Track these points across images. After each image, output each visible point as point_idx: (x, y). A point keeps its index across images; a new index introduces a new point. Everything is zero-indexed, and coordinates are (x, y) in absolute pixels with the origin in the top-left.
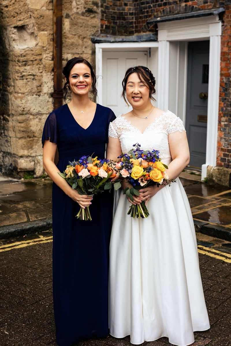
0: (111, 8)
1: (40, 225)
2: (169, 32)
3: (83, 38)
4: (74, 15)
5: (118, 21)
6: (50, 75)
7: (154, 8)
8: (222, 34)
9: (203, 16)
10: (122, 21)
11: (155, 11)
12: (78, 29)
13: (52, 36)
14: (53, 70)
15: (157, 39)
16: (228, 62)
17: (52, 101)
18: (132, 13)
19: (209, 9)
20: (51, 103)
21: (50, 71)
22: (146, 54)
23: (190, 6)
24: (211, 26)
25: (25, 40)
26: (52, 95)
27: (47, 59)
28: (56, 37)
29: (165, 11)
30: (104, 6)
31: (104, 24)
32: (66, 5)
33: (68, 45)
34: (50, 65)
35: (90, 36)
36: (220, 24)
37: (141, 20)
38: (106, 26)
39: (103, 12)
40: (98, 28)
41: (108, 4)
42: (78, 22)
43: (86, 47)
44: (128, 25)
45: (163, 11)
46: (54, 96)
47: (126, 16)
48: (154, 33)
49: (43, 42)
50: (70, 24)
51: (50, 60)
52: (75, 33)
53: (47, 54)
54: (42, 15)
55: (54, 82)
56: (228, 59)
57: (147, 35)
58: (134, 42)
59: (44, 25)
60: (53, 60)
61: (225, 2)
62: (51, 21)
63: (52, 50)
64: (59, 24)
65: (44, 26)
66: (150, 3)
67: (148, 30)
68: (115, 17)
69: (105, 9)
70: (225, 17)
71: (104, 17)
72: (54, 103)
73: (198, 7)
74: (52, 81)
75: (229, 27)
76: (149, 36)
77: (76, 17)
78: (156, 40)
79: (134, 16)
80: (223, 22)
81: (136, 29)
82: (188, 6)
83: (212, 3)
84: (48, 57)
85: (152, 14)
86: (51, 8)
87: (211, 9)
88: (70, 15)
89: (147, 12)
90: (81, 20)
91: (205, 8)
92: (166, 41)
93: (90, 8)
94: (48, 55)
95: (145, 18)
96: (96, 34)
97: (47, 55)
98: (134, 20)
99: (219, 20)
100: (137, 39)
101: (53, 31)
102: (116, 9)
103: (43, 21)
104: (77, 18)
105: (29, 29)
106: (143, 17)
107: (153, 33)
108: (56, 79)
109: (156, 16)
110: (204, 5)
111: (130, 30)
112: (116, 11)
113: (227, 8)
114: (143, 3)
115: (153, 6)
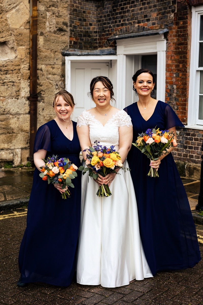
0: (78, 27)
1: (15, 203)
2: (125, 47)
3: (55, 51)
4: (47, 33)
5: (84, 38)
6: (27, 82)
7: (114, 27)
8: (167, 49)
9: (151, 35)
10: (88, 38)
11: (114, 30)
12: (50, 44)
13: (29, 50)
14: (29, 78)
15: (116, 53)
16: (172, 72)
17: (29, 104)
18: (96, 31)
19: (156, 30)
20: (27, 105)
21: (27, 79)
22: (108, 65)
23: (142, 26)
24: (158, 43)
25: (6, 53)
26: (28, 98)
27: (24, 69)
28: (32, 51)
29: (122, 30)
30: (72, 26)
31: (72, 40)
32: (41, 25)
33: (42, 57)
34: (27, 74)
35: (60, 50)
36: (165, 42)
37: (103, 37)
38: (74, 42)
39: (71, 31)
40: (68, 44)
41: (76, 24)
42: (50, 39)
43: (57, 59)
44: (92, 41)
45: (121, 30)
46: (30, 100)
47: (91, 34)
48: (114, 48)
49: (22, 54)
50: (44, 41)
51: (27, 70)
52: (48, 48)
53: (25, 64)
54: (21, 33)
55: (30, 87)
56: (172, 70)
57: (108, 50)
58: (97, 55)
59: (22, 41)
60: (29, 69)
61: (169, 24)
62: (28, 38)
63: (29, 61)
64: (34, 40)
65: (22, 42)
66: (111, 23)
67: (109, 45)
68: (81, 35)
69: (73, 28)
70: (169, 36)
71: (73, 35)
72: (30, 105)
73: (148, 28)
74: (29, 87)
75: (172, 44)
76: (109, 51)
77: (49, 35)
78: (115, 54)
79: (97, 34)
80: (167, 40)
81: (100, 45)
82: (140, 26)
83: (159, 24)
84: (25, 67)
85: (112, 32)
86: (28, 27)
87: (158, 29)
88: (44, 33)
89: (108, 31)
90: (53, 37)
91: (153, 28)
92: (123, 55)
93: (60, 28)
94: (26, 66)
95: (106, 36)
96: (66, 49)
97: (24, 66)
98: (98, 38)
99: (164, 38)
100: (100, 53)
101: (30, 46)
102: (82, 28)
103: (22, 38)
104: (49, 36)
105: (10, 45)
106: (105, 35)
107: (113, 48)
108: (31, 85)
109: (115, 35)
110: (153, 26)
111: (94, 46)
112: (82, 30)
113: (170, 29)
114: (105, 24)
115: (113, 26)
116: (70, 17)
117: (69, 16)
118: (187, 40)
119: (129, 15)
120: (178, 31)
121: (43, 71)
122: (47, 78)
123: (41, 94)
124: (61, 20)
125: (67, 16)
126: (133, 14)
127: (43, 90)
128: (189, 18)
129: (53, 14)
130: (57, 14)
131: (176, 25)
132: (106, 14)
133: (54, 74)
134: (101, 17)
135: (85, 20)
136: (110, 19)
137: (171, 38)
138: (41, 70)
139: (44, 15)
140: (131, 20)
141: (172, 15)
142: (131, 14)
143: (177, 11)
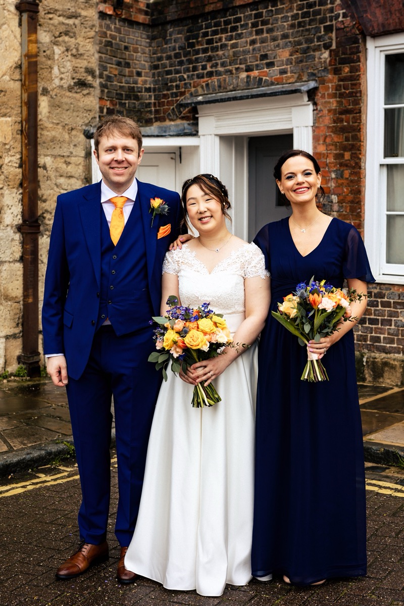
0: (115, 79)
1: (36, 455)
2: (218, 120)
3: (70, 129)
4: (55, 90)
5: (127, 101)
6: (16, 193)
7: (190, 80)
8: (314, 123)
9: (281, 95)
10: (134, 101)
11: (192, 85)
12: (63, 113)
13: (20, 125)
14: (21, 185)
15: (197, 132)
16: (327, 169)
17: (20, 239)
18: (150, 88)
19: (290, 83)
20: (17, 243)
21: (16, 186)
22: (174, 157)
23: (256, 77)
24: (293, 109)
26: (19, 229)
27: (11, 165)
28: (27, 126)
29: (210, 85)
30: (104, 76)
31: (104, 106)
32: (43, 73)
33: (46, 141)
34: (17, 176)
35: (82, 125)
36: (311, 107)
37: (166, 101)
38: (107, 109)
39: (103, 86)
40: (95, 113)
41: (110, 72)
42: (62, 103)
43: (75, 145)
44: (143, 109)
45: (207, 85)
46: (22, 231)
47: (139, 94)
48: (191, 122)
49: (5, 135)
50: (49, 106)
51: (16, 167)
52: (58, 122)
53: (11, 156)
54: (4, 90)
55: (22, 205)
56: (327, 165)
57: (177, 126)
58: (158, 136)
59: (6, 106)
60: (20, 166)
61: (318, 72)
62: (19, 99)
63: (19, 150)
64: (31, 105)
65: (6, 108)
66: (182, 72)
67: (180, 116)
68: (121, 95)
69: (107, 81)
70: (318, 96)
71: (105, 95)
72: (23, 243)
73: (270, 80)
74: (20, 204)
75: (327, 112)
76: (181, 127)
77: (59, 93)
78: (195, 134)
79: (152, 94)
80: (315, 104)
81: (157, 116)
82: (252, 77)
83: (295, 73)
84: (13, 161)
85: (187, 90)
86: (18, 77)
87: (294, 83)
88: (49, 89)
89: (178, 87)
90: (68, 98)
91: (283, 81)
92: (213, 136)
93: (81, 79)
94: (13, 159)
95: (172, 97)
96: (92, 123)
97: (10, 158)
98: (153, 101)
99: (308, 101)
100: (159, 133)
101: (22, 118)
102: (123, 81)
103: (5, 99)
104: (60, 96)
106: (170, 95)
107: (188, 122)
108: (26, 200)
109: (194, 95)
110: (281, 76)
111: (146, 117)
112: (123, 84)
113: (322, 81)
114: (169, 73)
115: (188, 77)
116: (100, 57)
117: (97, 56)
118: (359, 104)
119: (226, 54)
120: (340, 86)
121: (49, 169)
122: (56, 184)
123: (44, 218)
124: (82, 64)
125: (93, 55)
126: (234, 52)
127: (49, 210)
128: (362, 59)
129: (67, 50)
130: (74, 51)
131: (335, 74)
132: (172, 53)
133: (70, 177)
134: (160, 59)
135: (128, 65)
136: (181, 63)
137: (324, 100)
138: (45, 168)
139: (48, 52)
140: (230, 65)
141: (326, 55)
142: (231, 53)
143: (337, 46)
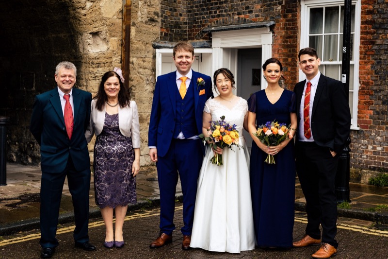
0: (169, 17)
2: (223, 40)
3: (146, 43)
4: (139, 23)
5: (174, 29)
8: (272, 43)
9: (256, 28)
10: (178, 29)
11: (209, 21)
12: (142, 35)
13: (121, 41)
15: (211, 46)
18: (186, 22)
19: (260, 22)
22: (198, 59)
23: (243, 18)
24: (262, 35)
25: (98, 45)
27: (116, 62)
28: (125, 42)
30: (163, 16)
31: (163, 31)
32: (133, 15)
33: (134, 50)
35: (151, 42)
36: (271, 34)
37: (195, 29)
38: (165, 33)
39: (162, 21)
40: (158, 35)
41: (167, 14)
42: (142, 30)
43: (148, 52)
44: (182, 33)
45: (217, 21)
47: (181, 25)
48: (208, 40)
49: (114, 46)
50: (136, 31)
51: (119, 63)
52: (140, 40)
54: (114, 23)
57: (200, 42)
59: (114, 32)
60: (121, 62)
61: (275, 17)
62: (121, 28)
63: (120, 54)
64: (127, 31)
66: (204, 14)
67: (202, 37)
68: (172, 26)
69: (164, 18)
70: (275, 29)
71: (164, 26)
73: (250, 20)
75: (279, 37)
76: (202, 43)
78: (210, 47)
79: (187, 25)
80: (273, 33)
81: (190, 37)
82: (241, 18)
83: (263, 17)
84: (117, 60)
85: (206, 24)
86: (121, 17)
87: (262, 22)
88: (136, 23)
89: (201, 22)
90: (145, 27)
91: (257, 21)
92: (220, 48)
93: (152, 18)
94: (117, 58)
96: (157, 40)
98: (188, 29)
99: (270, 31)
101: (122, 38)
102: (173, 18)
103: (114, 28)
104: (141, 26)
105: (102, 35)
106: (197, 26)
107: (206, 41)
109: (210, 26)
110: (256, 18)
111: (184, 38)
112: (173, 20)
113: (278, 21)
114: (196, 14)
115: (207, 17)
116: (162, 6)
117: (160, 5)
118: (296, 33)
119: (227, 6)
120: (287, 24)
121: (135, 64)
122: (138, 72)
123: (132, 89)
124: (153, 10)
125: (158, 5)
126: (231, 5)
127: (134, 85)
128: (298, 11)
129: (145, 3)
130: (149, 3)
131: (284, 18)
132: (199, 4)
133: (145, 68)
134: (192, 7)
135: (175, 10)
136: (203, 10)
137: (278, 31)
138: (133, 63)
139: (136, 4)
140: (229, 11)
141: (280, 8)
142: (230, 5)
143: (285, 4)
